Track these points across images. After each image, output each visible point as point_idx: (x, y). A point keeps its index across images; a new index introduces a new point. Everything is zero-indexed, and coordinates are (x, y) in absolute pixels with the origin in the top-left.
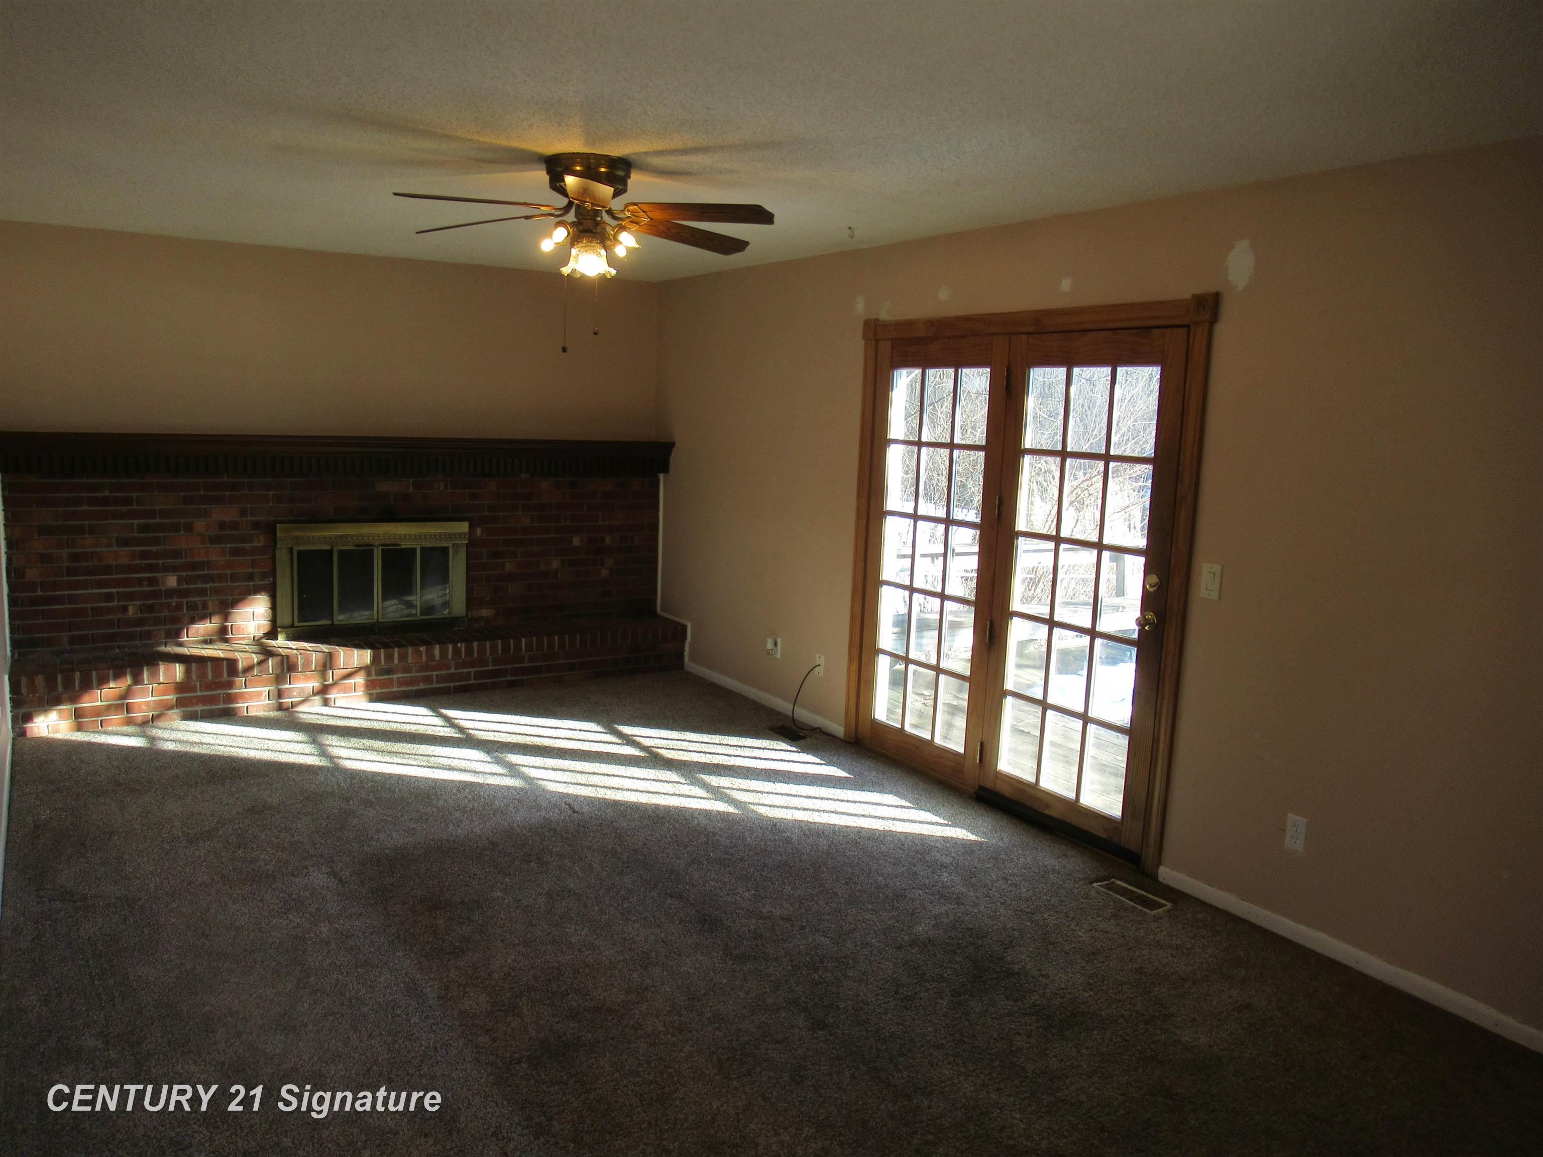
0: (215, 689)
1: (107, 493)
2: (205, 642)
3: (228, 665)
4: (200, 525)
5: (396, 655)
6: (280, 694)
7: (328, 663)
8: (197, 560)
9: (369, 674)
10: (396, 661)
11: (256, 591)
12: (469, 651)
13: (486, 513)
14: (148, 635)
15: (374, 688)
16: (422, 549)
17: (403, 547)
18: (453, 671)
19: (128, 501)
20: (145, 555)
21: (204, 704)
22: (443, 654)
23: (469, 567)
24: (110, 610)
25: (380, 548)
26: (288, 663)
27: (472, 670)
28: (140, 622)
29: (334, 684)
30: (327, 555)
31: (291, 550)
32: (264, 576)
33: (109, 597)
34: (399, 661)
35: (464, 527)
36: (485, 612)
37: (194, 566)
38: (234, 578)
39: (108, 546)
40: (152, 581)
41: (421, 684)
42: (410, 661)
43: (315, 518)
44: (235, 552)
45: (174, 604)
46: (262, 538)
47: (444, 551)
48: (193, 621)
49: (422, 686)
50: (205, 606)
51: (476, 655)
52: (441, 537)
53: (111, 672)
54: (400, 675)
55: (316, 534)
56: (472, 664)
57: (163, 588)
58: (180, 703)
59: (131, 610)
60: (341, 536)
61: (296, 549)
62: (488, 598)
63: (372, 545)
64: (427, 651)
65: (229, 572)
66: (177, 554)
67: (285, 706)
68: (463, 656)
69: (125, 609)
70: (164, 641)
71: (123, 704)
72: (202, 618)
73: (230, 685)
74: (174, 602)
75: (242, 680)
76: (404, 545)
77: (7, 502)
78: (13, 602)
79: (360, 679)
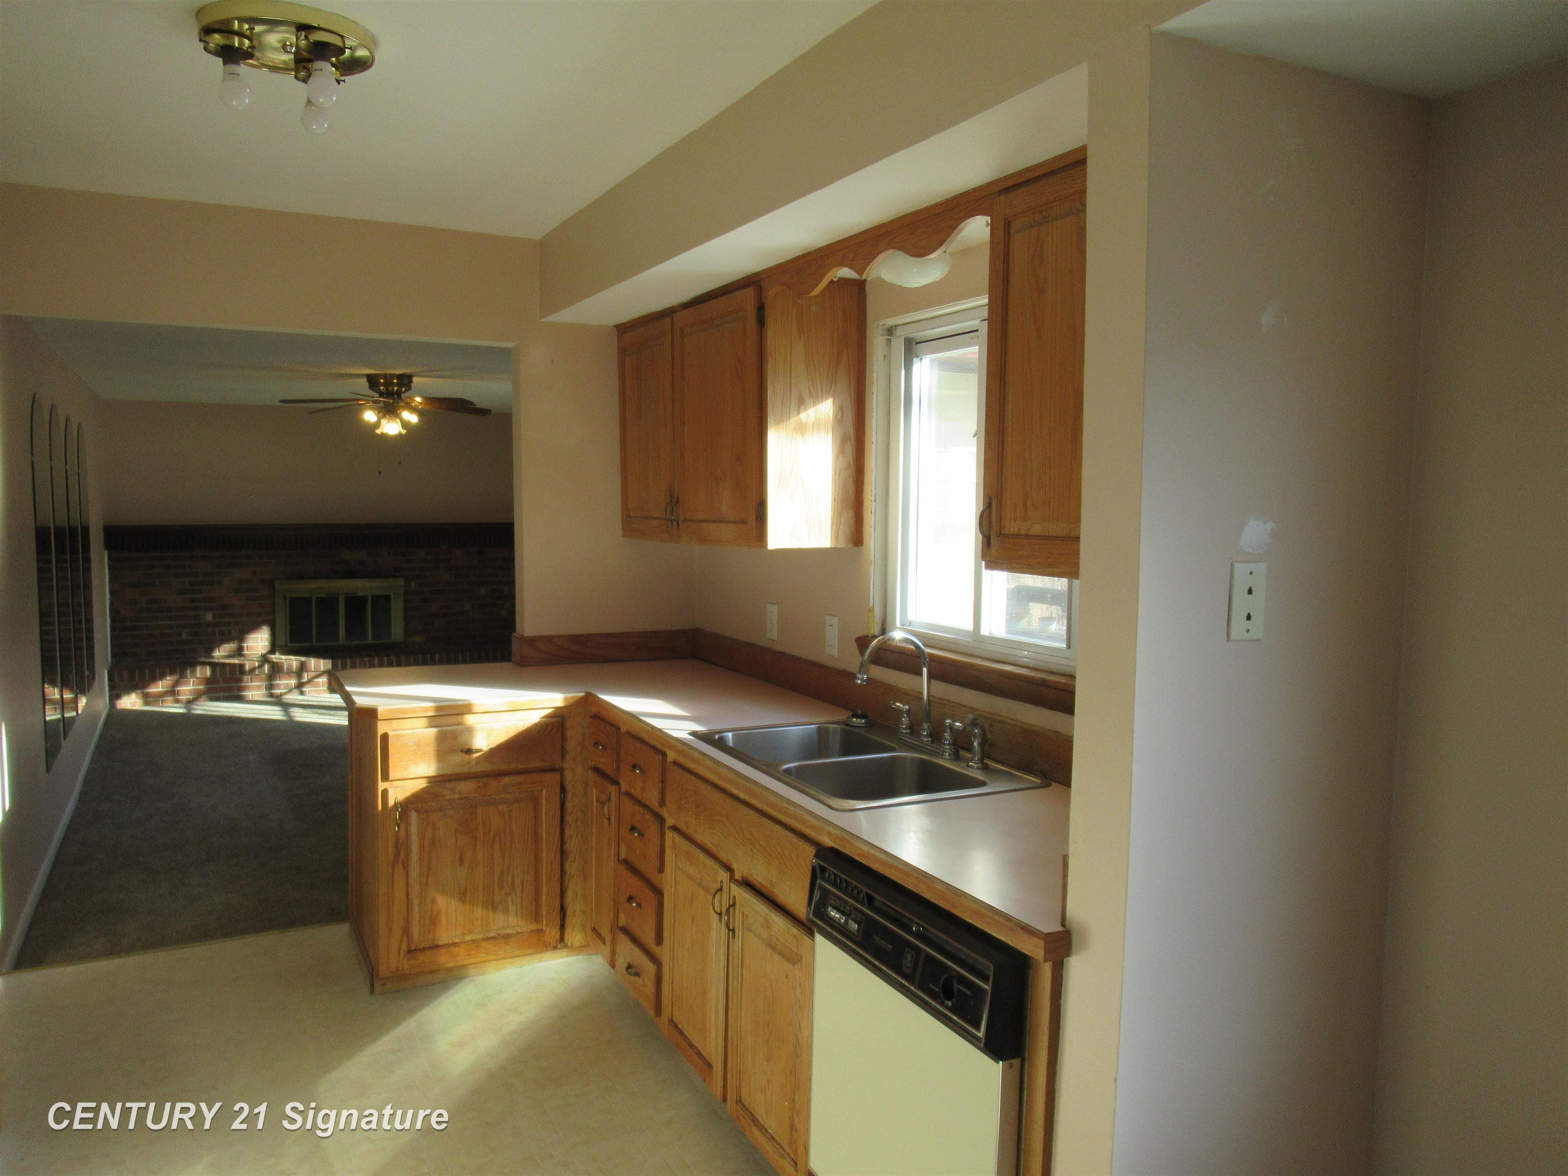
0: (231, 683)
1: (170, 562)
2: (229, 656)
3: (240, 668)
4: (227, 581)
5: (349, 663)
6: (272, 687)
8: (225, 603)
9: (329, 676)
11: (262, 624)
12: (399, 662)
13: (418, 572)
16: (373, 597)
17: (359, 595)
19: (182, 567)
20: (193, 600)
21: (224, 692)
22: (381, 664)
23: (405, 608)
24: (171, 635)
25: (343, 596)
26: (278, 668)
28: (190, 643)
29: (309, 681)
30: (308, 601)
31: (285, 597)
32: (267, 614)
33: (170, 627)
34: (351, 667)
35: (401, 582)
36: (418, 639)
37: (223, 607)
38: (248, 615)
39: (170, 594)
40: (197, 617)
42: (358, 667)
43: (301, 577)
44: (249, 599)
45: (210, 632)
46: (266, 590)
47: (387, 598)
48: (221, 643)
50: (230, 633)
52: (384, 588)
53: (168, 670)
55: (302, 587)
57: (204, 622)
58: (209, 690)
59: (184, 635)
60: (318, 588)
61: (288, 596)
62: (420, 630)
63: (338, 594)
65: (246, 612)
66: (212, 599)
67: (274, 694)
68: (394, 665)
69: (180, 634)
70: (202, 654)
71: (173, 691)
72: (227, 641)
73: (240, 681)
74: (210, 630)
75: (246, 678)
76: (361, 594)
77: (111, 568)
78: (113, 629)
79: (324, 680)
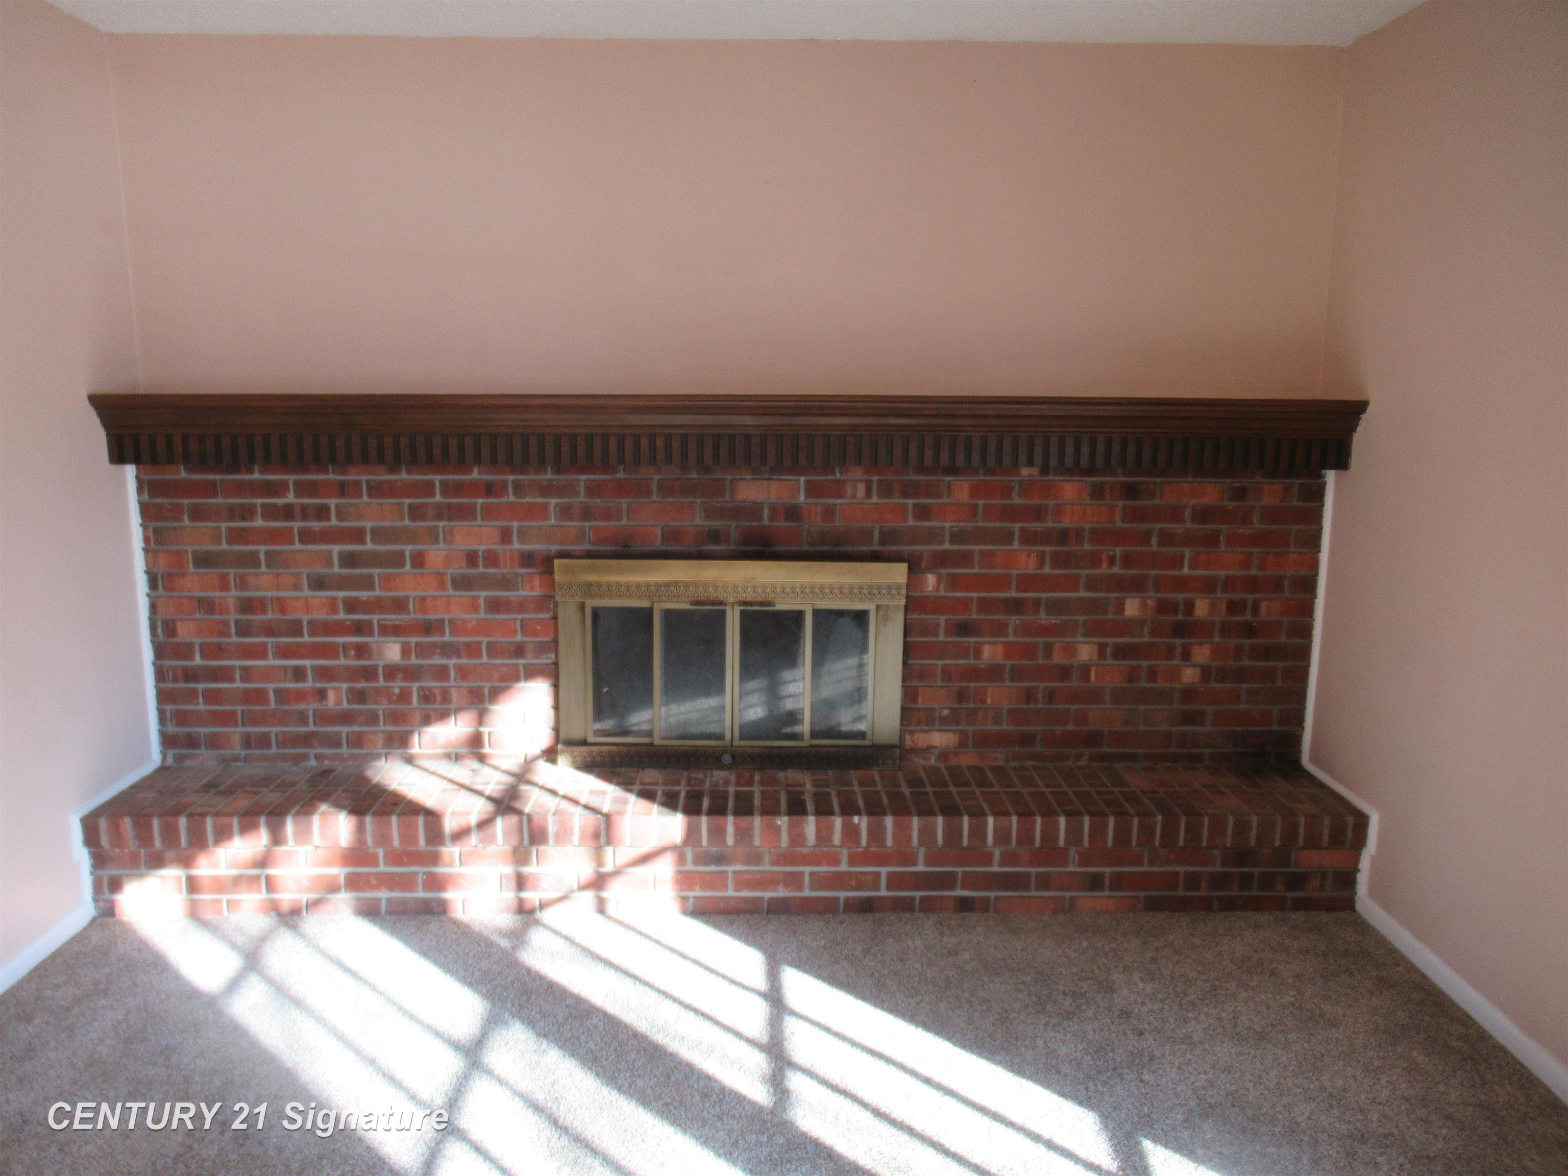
0: (409, 864)
1: (291, 498)
2: (448, 756)
3: (426, 824)
4: (436, 554)
5: (730, 830)
6: (521, 882)
7: (603, 834)
8: (431, 616)
9: (681, 860)
10: (730, 841)
11: (531, 674)
12: (876, 834)
13: (947, 546)
14: (357, 741)
15: (690, 888)
16: (817, 613)
17: (778, 607)
18: (844, 867)
19: (322, 513)
20: (352, 606)
21: (391, 889)
22: (823, 837)
23: (908, 650)
24: (301, 696)
25: (738, 609)
26: (530, 828)
27: (884, 870)
28: (346, 718)
29: (617, 873)
30: (643, 618)
31: (582, 606)
32: (541, 649)
33: (299, 674)
34: (737, 841)
35: (898, 573)
36: (940, 739)
37: (428, 628)
38: (493, 650)
39: (297, 587)
40: (361, 651)
41: (780, 888)
42: (757, 842)
43: (629, 550)
44: (495, 606)
45: (397, 691)
46: (536, 582)
47: (860, 617)
48: (427, 720)
49: (781, 892)
50: (446, 699)
51: (889, 842)
52: (850, 592)
53: (235, 821)
54: (739, 867)
55: (624, 579)
56: (883, 859)
57: (381, 664)
58: (353, 883)
59: (331, 696)
60: (667, 585)
61: (591, 603)
62: (945, 712)
63: (721, 603)
64: (791, 826)
65: (485, 640)
66: (400, 605)
67: (528, 906)
68: (864, 841)
69: (322, 694)
70: (384, 751)
71: (258, 877)
72: (443, 716)
73: (434, 859)
74: (397, 686)
75: (451, 851)
76: (782, 605)
77: (146, 512)
78: (160, 675)
79: (665, 867)
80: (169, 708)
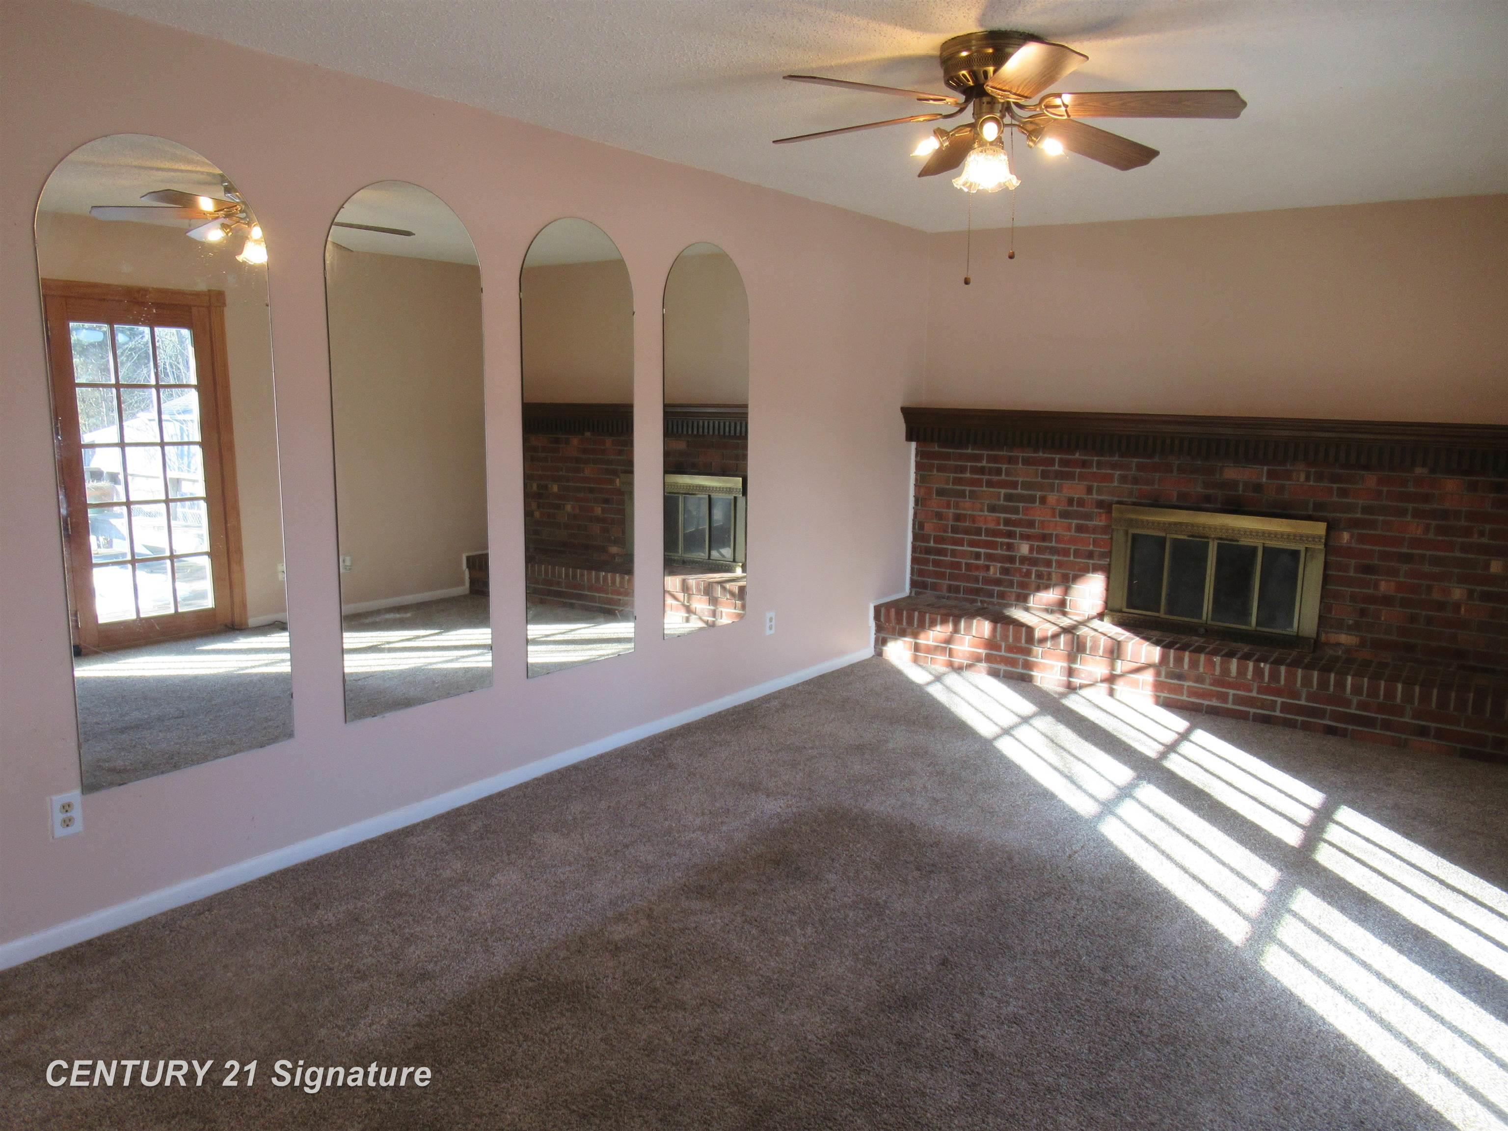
0: (1016, 653)
1: (984, 463)
2: (1047, 611)
3: (1026, 632)
4: (1052, 498)
5: (1187, 660)
6: (1071, 672)
7: (1116, 651)
8: (1046, 532)
9: (1158, 674)
10: (1186, 666)
11: (1096, 569)
12: (1274, 676)
13: (1359, 515)
14: (1002, 595)
15: (1162, 691)
16: (1265, 549)
17: (1239, 543)
18: (1254, 694)
19: (998, 472)
20: (1007, 522)
21: (1006, 665)
22: (1241, 672)
23: (1326, 579)
24: (977, 567)
25: (1216, 542)
26: (1078, 643)
27: (1279, 700)
28: (998, 582)
29: (1122, 676)
30: (1161, 542)
31: (1126, 533)
32: (1103, 555)
33: (978, 556)
34: (1190, 667)
35: (1320, 529)
37: (1044, 538)
38: (1077, 553)
39: (982, 510)
40: (1010, 547)
41: (1214, 700)
42: (1201, 670)
43: (1157, 503)
44: (1080, 529)
45: (1024, 570)
46: (1104, 517)
47: (1295, 554)
48: (1038, 589)
49: (1215, 703)
50: (1049, 578)
51: (1282, 682)
52: (1288, 537)
53: (939, 618)
54: (1191, 684)
55: (1150, 518)
56: (1279, 692)
57: (1019, 555)
58: (989, 659)
59: (992, 570)
60: (1176, 524)
61: (1133, 531)
62: (1351, 622)
63: (1207, 538)
64: (1222, 663)
65: (1073, 548)
66: (1031, 524)
67: (1073, 685)
68: (1266, 679)
69: (988, 568)
70: (1015, 603)
71: (946, 648)
72: (1047, 587)
73: (1028, 652)
74: (1025, 568)
75: (1038, 650)
76: (1245, 542)
77: (919, 466)
78: (914, 549)
79: (1148, 677)
80: (916, 566)
